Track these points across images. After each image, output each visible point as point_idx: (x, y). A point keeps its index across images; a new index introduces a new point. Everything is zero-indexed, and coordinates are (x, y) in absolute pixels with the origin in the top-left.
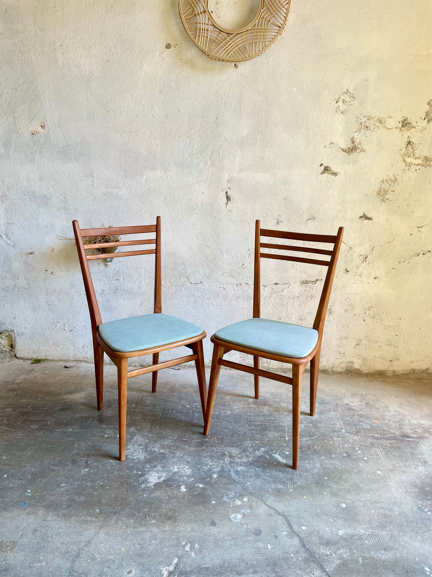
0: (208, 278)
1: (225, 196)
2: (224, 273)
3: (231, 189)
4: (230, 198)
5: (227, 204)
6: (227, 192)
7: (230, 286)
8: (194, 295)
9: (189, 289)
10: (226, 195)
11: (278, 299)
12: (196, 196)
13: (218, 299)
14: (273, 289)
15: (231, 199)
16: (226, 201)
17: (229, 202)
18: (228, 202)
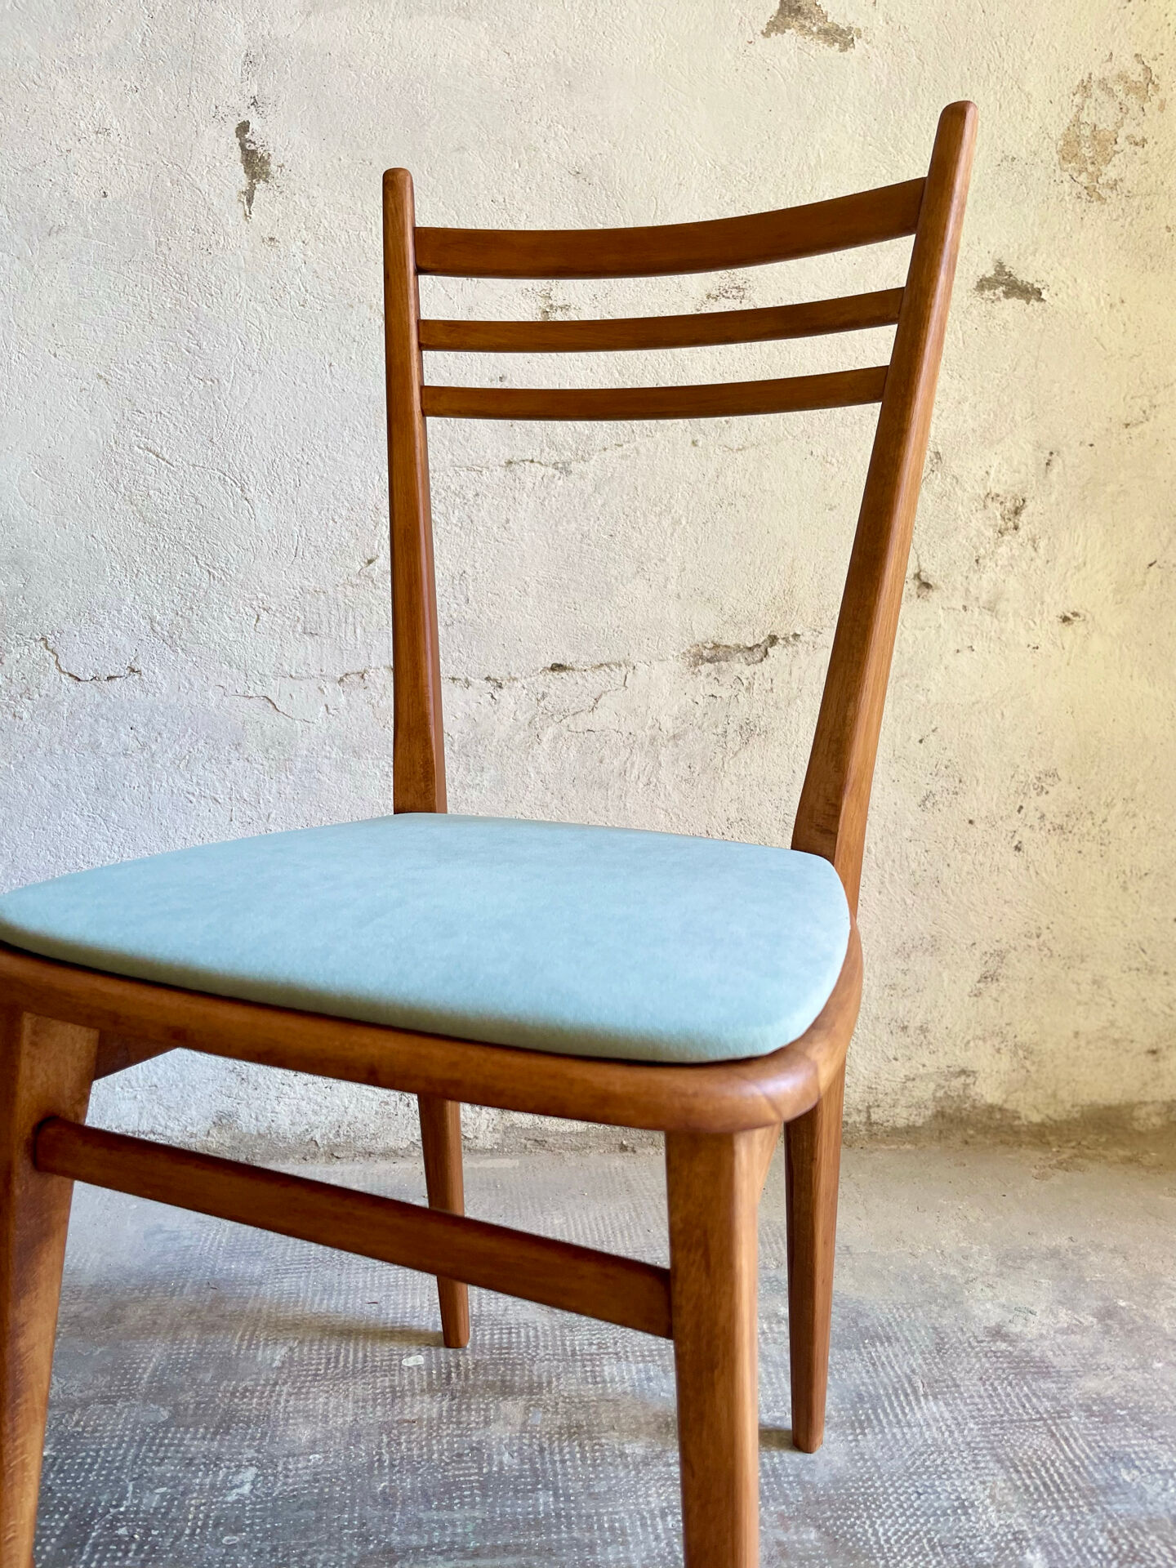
0: (171, 641)
1: (237, 153)
2: (264, 616)
3: (268, 110)
4: (265, 162)
5: (250, 201)
6: (243, 128)
7: (304, 685)
8: (95, 746)
9: (64, 709)
10: (242, 146)
11: (573, 752)
12: (64, 147)
13: (239, 765)
14: (544, 696)
15: (273, 167)
16: (243, 181)
17: (260, 186)
18: (252, 187)
